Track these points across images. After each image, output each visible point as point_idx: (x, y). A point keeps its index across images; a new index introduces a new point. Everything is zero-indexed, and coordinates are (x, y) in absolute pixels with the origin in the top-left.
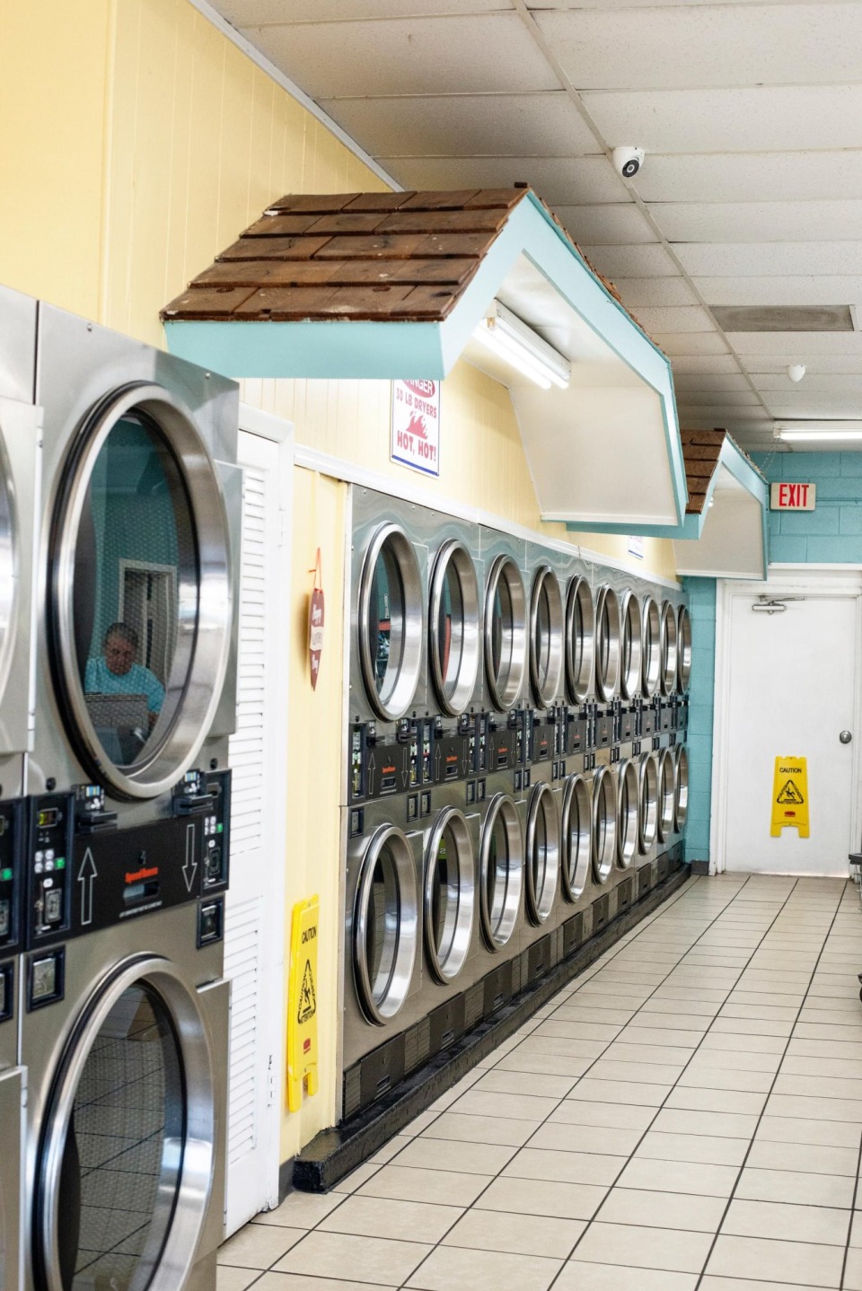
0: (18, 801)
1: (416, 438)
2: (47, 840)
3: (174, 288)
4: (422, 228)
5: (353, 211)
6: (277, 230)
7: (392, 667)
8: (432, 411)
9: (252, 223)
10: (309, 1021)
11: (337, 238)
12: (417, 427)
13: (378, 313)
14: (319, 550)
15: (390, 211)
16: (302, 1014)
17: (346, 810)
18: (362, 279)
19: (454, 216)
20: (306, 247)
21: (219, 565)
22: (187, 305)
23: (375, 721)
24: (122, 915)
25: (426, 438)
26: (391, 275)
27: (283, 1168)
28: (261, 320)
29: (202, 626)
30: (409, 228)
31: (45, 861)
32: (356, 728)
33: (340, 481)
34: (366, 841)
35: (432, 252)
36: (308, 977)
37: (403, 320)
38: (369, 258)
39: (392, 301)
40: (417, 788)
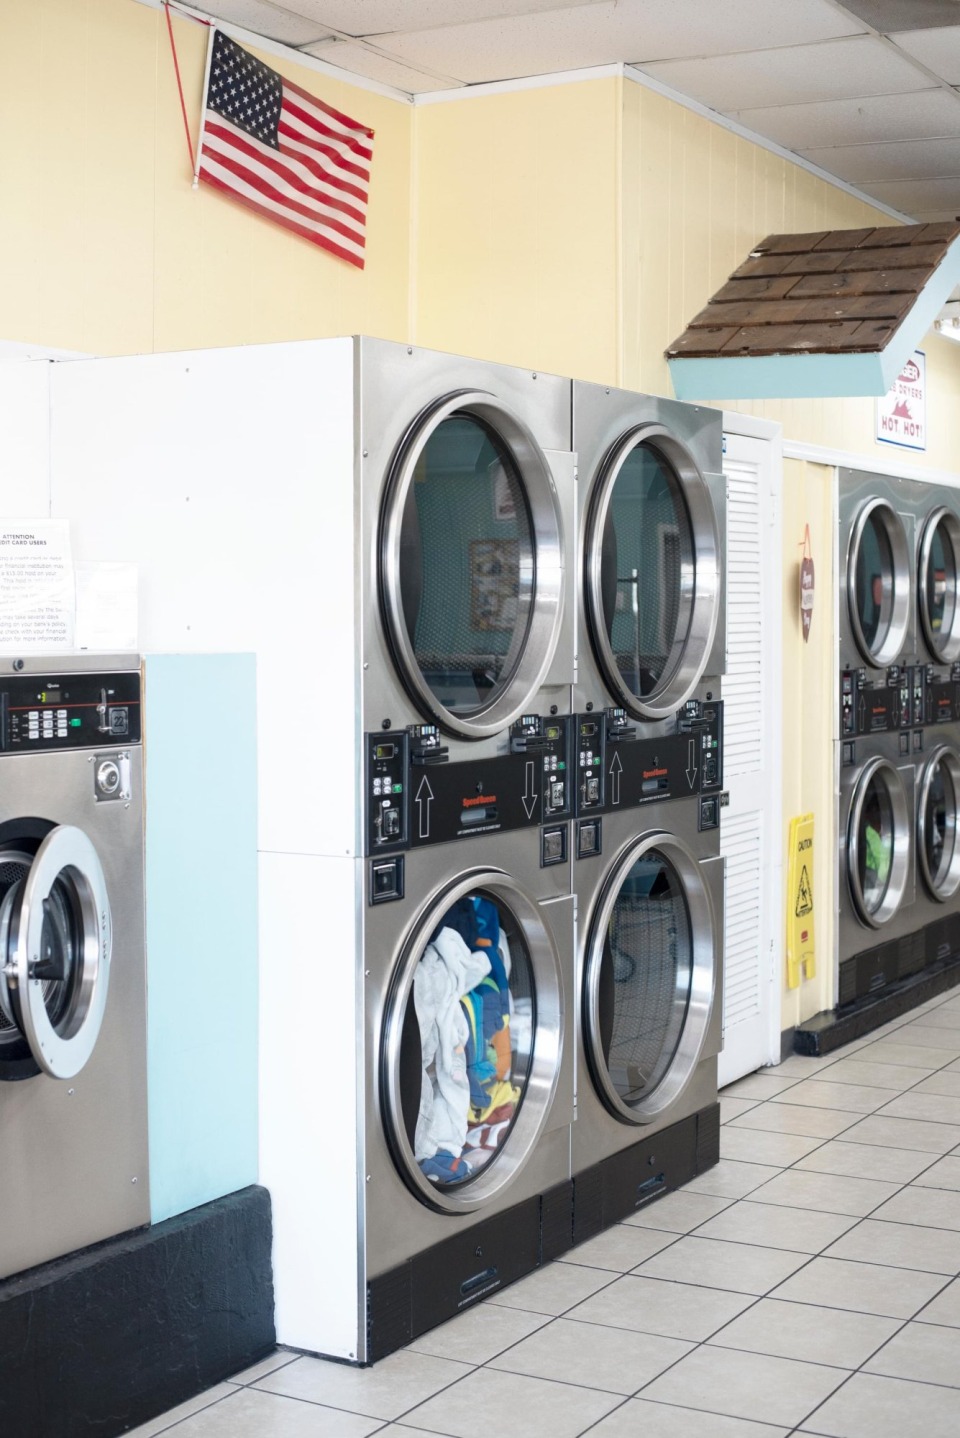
0: (568, 717)
1: (902, 420)
2: (588, 745)
3: (675, 330)
4: (874, 266)
5: (821, 251)
6: (758, 272)
7: (883, 622)
8: (917, 394)
9: (739, 265)
10: (806, 916)
11: (806, 277)
12: (902, 411)
13: (830, 348)
14: (807, 526)
15: (852, 249)
16: (799, 910)
17: (838, 744)
18: (821, 317)
19: (902, 253)
20: (781, 287)
21: (708, 550)
22: (686, 345)
23: (865, 668)
24: (641, 800)
25: (910, 418)
26: (844, 312)
27: (784, 1035)
28: (741, 355)
29: (698, 595)
30: (863, 266)
31: (587, 758)
32: (845, 674)
33: (827, 465)
34: (858, 771)
35: (880, 289)
36: (805, 880)
37: (850, 352)
38: (830, 296)
39: (843, 336)
40: (909, 728)
